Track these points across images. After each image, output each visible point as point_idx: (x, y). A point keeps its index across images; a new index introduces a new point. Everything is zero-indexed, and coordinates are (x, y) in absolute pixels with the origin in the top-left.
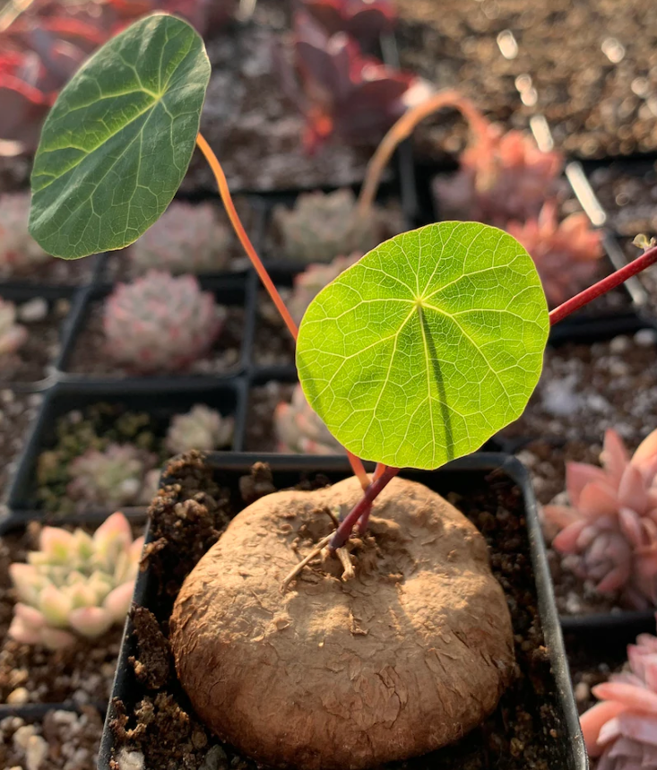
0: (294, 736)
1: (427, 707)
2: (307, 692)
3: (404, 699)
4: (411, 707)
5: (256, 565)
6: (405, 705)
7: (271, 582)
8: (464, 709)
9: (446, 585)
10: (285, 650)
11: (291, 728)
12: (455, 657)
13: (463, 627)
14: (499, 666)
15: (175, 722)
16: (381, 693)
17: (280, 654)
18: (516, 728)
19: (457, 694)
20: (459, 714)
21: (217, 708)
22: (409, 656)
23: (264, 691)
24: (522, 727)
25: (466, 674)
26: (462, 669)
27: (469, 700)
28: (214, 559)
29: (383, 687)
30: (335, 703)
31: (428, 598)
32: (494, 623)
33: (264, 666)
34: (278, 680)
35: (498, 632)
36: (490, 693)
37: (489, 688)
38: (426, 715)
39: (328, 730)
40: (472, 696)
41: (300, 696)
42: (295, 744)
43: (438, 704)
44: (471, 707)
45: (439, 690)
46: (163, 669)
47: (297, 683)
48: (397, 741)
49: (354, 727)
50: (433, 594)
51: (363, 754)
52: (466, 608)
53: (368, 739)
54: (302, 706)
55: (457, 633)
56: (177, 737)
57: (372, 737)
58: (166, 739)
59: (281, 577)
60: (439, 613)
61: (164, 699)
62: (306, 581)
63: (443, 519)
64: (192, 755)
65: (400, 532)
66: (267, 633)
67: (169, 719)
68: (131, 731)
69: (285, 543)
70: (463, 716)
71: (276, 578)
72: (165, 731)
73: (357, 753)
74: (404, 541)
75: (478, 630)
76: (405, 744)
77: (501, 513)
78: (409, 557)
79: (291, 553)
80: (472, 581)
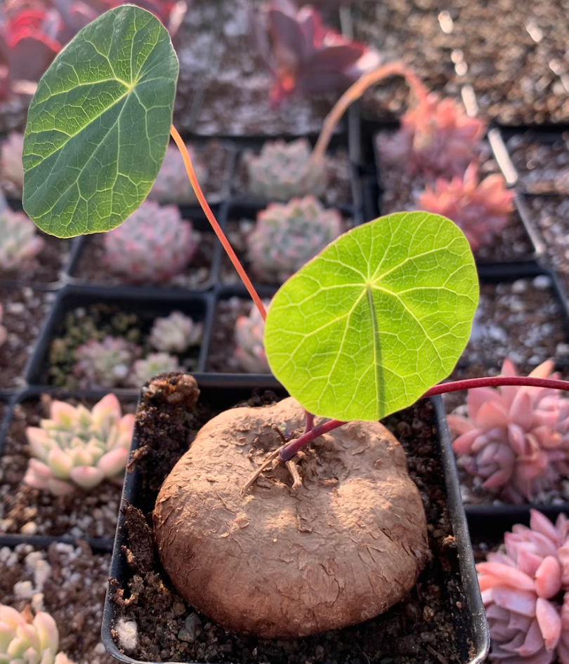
0: (254, 612)
1: (361, 590)
2: (265, 579)
3: (342, 585)
4: (348, 590)
5: (220, 472)
6: (343, 589)
7: (233, 487)
8: (389, 591)
9: (373, 488)
10: (247, 545)
11: (253, 606)
12: (382, 550)
13: (388, 524)
14: (417, 555)
15: (160, 595)
16: (324, 580)
17: (243, 548)
18: (428, 598)
19: (384, 579)
20: (385, 595)
21: (193, 589)
22: (346, 550)
23: (230, 578)
24: (432, 597)
25: (391, 564)
26: (388, 560)
27: (394, 583)
28: (186, 466)
29: (325, 575)
30: (287, 587)
31: (360, 501)
32: (412, 520)
33: (230, 558)
34: (241, 569)
35: (416, 527)
36: (410, 576)
37: (409, 573)
38: (360, 596)
39: (281, 609)
40: (395, 580)
41: (260, 582)
42: (255, 619)
43: (369, 588)
44: (395, 589)
45: (370, 577)
46: (146, 556)
47: (257, 572)
48: (337, 616)
49: (302, 606)
50: (363, 496)
51: (309, 625)
52: (390, 508)
53: (314, 615)
54: (261, 590)
55: (383, 530)
56: (162, 607)
57: (316, 613)
58: (153, 609)
59: (241, 483)
60: (369, 513)
61: (152, 577)
62: (261, 487)
63: (370, 433)
64: (175, 621)
65: (335, 444)
66: (232, 530)
67: (155, 592)
68: (126, 600)
69: (242, 454)
70: (388, 596)
71: (237, 483)
72: (153, 601)
73: (304, 624)
74: (338, 452)
75: (400, 526)
76: (342, 619)
77: (416, 423)
78: (343, 464)
79: (248, 462)
80: (394, 485)
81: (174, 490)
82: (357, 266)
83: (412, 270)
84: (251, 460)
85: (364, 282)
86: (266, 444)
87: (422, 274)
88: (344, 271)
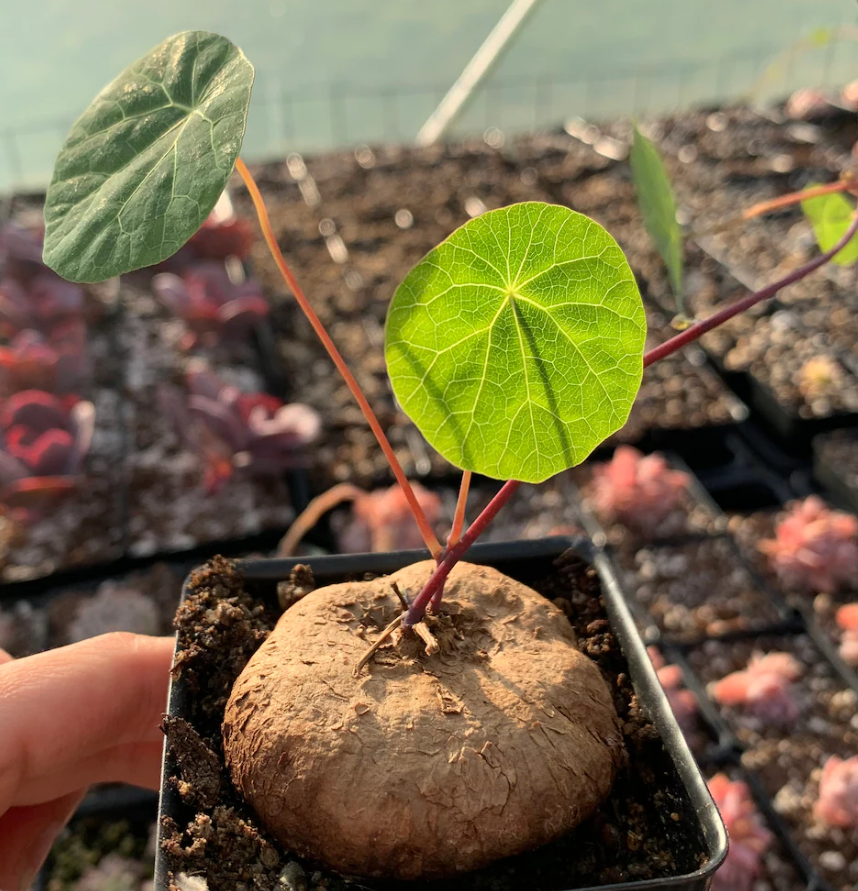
0: (389, 833)
1: (541, 786)
2: (401, 780)
3: (512, 780)
4: (522, 787)
5: (321, 652)
6: (514, 786)
7: (341, 668)
8: (579, 789)
9: (537, 660)
10: (369, 737)
11: (386, 823)
12: (562, 732)
13: (565, 702)
14: (609, 743)
15: (239, 839)
16: (486, 774)
17: (364, 741)
19: (569, 770)
20: (575, 795)
21: (294, 811)
22: (512, 731)
23: (350, 784)
25: (577, 750)
26: (571, 744)
27: (584, 779)
28: (268, 652)
29: (487, 767)
30: (435, 789)
31: (521, 674)
32: (596, 698)
33: (347, 756)
34: (365, 770)
35: (602, 708)
36: (604, 771)
37: (603, 765)
38: (540, 795)
39: (429, 823)
40: (586, 774)
41: (393, 785)
42: (391, 843)
43: (551, 783)
44: (586, 787)
45: (551, 767)
46: (214, 783)
47: (389, 771)
48: (509, 830)
49: (459, 816)
50: (525, 670)
51: (470, 850)
52: (564, 683)
53: (476, 830)
54: (397, 796)
55: (559, 708)
56: (243, 856)
57: (479, 827)
58: (230, 860)
59: (351, 662)
60: (536, 687)
61: (224, 812)
62: (382, 664)
63: (521, 597)
64: (263, 875)
65: (477, 612)
66: (345, 719)
67: (231, 835)
68: (187, 848)
69: (348, 630)
70: (579, 797)
71: (346, 663)
72: (228, 850)
73: (463, 849)
74: (482, 622)
75: (581, 705)
76: (517, 834)
77: (577, 596)
78: (490, 636)
79: (359, 640)
80: (565, 655)
81: (255, 681)
82: (494, 260)
83: (561, 279)
84: (362, 636)
85: (503, 287)
86: (380, 621)
87: (573, 284)
88: (479, 264)
